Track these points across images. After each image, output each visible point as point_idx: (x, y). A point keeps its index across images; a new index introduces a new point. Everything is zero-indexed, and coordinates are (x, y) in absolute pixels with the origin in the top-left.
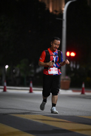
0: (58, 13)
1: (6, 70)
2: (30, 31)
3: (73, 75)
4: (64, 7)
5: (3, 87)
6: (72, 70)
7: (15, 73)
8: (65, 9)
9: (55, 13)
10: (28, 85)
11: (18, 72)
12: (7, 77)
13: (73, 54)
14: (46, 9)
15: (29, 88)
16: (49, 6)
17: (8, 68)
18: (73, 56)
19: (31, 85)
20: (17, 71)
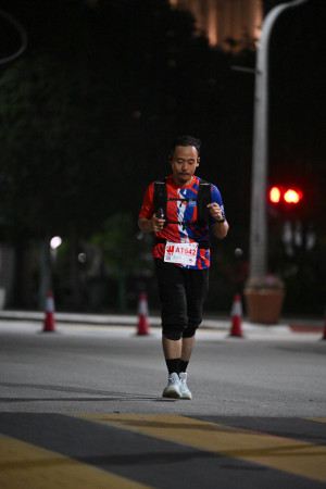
0: (237, 49)
1: (54, 254)
2: (138, 114)
3: (294, 270)
4: (260, 28)
5: (41, 315)
6: (290, 251)
7: (85, 266)
8: (262, 35)
9: (227, 47)
10: (132, 309)
11: (96, 261)
12: (55, 280)
13: (292, 197)
14: (197, 34)
15: (134, 320)
16: (206, 23)
17: (59, 247)
18: (292, 203)
19: (143, 307)
20: (94, 257)
